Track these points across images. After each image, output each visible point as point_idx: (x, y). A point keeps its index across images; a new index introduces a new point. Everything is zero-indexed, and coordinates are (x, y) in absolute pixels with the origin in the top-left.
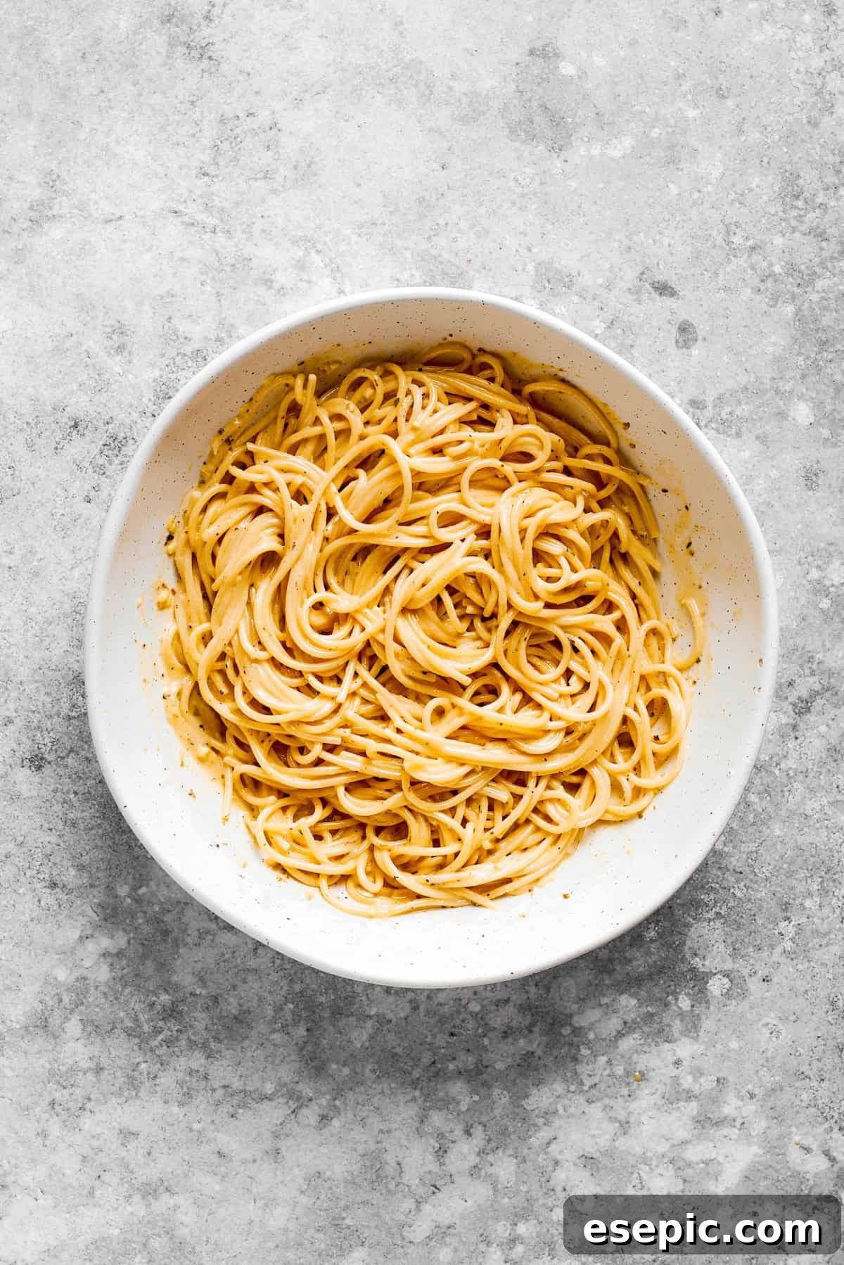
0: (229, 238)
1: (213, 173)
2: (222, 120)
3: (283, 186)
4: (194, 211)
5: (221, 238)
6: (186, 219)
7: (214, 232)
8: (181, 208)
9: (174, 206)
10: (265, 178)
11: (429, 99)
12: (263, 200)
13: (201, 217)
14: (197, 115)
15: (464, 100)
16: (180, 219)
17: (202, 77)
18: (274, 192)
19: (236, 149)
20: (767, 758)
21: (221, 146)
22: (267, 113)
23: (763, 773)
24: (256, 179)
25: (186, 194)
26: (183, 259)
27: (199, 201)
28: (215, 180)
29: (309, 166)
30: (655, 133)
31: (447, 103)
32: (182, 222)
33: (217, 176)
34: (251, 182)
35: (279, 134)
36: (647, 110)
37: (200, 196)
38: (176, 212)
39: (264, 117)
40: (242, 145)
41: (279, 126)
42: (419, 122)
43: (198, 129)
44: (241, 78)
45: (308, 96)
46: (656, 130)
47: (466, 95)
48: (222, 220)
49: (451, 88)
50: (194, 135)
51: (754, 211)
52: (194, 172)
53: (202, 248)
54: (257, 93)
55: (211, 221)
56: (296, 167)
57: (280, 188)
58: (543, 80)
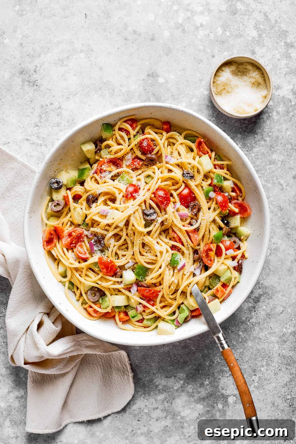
0: (47, 148)
1: (40, 125)
2: (42, 107)
3: (64, 128)
4: (34, 139)
5: (43, 148)
6: (31, 142)
7: (41, 146)
8: (29, 138)
9: (27, 137)
10: (58, 126)
11: (113, 94)
12: (57, 134)
13: (37, 141)
14: (33, 105)
15: (125, 93)
16: (29, 142)
17: (34, 92)
18: (61, 130)
19: (47, 116)
20: (245, 319)
21: (42, 116)
22: (58, 103)
23: (244, 324)
24: (55, 126)
25: (31, 133)
26: (31, 156)
27: (35, 135)
28: (41, 127)
29: (73, 121)
30: (193, 101)
31: (119, 95)
32: (30, 143)
33: (41, 126)
34: (53, 128)
35: (62, 110)
36: (190, 93)
37: (36, 134)
38: (27, 140)
39: (56, 104)
40: (49, 115)
41: (61, 107)
42: (110, 103)
43: (34, 110)
44: (47, 91)
45: (71, 96)
46: (194, 100)
47: (126, 92)
48: (43, 141)
49: (120, 90)
50: (32, 113)
51: (230, 126)
52: (33, 125)
53: (37, 152)
54: (53, 96)
55: (40, 142)
56: (68, 121)
57: (63, 129)
58: (153, 85)
